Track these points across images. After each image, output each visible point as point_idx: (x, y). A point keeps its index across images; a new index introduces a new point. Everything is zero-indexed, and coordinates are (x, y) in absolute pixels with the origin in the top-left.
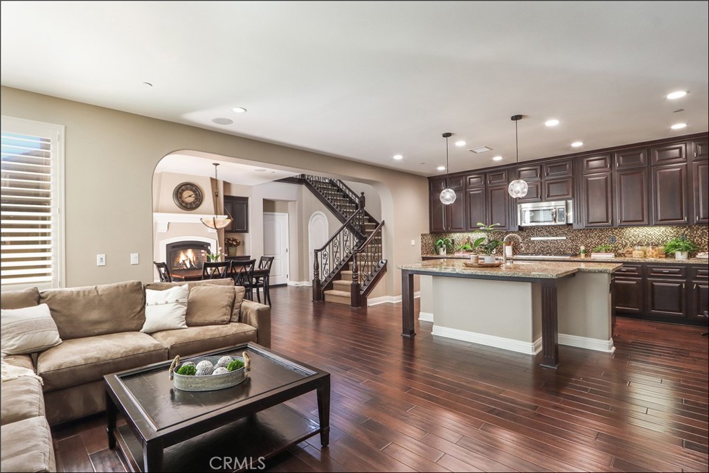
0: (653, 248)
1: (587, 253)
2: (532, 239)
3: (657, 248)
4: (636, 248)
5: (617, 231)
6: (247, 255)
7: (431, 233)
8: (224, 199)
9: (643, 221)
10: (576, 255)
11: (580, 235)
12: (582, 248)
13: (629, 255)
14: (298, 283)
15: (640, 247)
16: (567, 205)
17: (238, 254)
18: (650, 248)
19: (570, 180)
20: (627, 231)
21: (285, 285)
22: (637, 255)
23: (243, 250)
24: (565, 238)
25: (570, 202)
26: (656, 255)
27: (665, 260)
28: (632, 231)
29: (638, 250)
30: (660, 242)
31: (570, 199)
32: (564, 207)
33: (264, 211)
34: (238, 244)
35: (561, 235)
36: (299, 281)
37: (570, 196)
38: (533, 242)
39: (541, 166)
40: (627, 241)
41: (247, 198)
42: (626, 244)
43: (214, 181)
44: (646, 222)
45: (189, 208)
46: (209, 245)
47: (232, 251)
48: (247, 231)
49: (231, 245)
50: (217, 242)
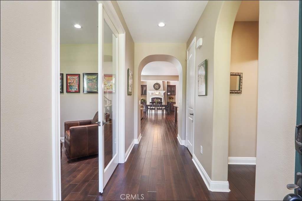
8: (167, 86)
17: (173, 101)
41: (175, 86)
43: (163, 82)
45: (157, 89)
46: (162, 98)
47: (171, 100)
48: (175, 95)
49: (171, 99)
50: (164, 98)
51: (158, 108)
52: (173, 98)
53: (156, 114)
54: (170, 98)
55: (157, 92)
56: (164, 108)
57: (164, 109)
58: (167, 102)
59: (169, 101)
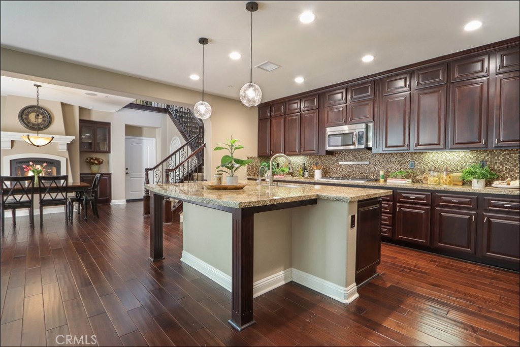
0: (447, 175)
1: (386, 177)
2: (341, 163)
3: (451, 174)
4: (432, 173)
5: (416, 156)
6: (110, 172)
7: (259, 156)
9: (439, 144)
10: (377, 180)
11: (382, 160)
12: (382, 173)
13: (426, 182)
15: (436, 174)
16: (367, 128)
18: (444, 175)
19: (372, 102)
20: (427, 156)
22: (432, 182)
23: (108, 169)
24: (368, 163)
25: (371, 125)
26: (450, 183)
27: (459, 188)
28: (431, 156)
29: (434, 176)
30: (459, 168)
31: (371, 122)
32: (364, 130)
33: (126, 135)
35: (365, 160)
37: (371, 119)
38: (341, 166)
39: (347, 89)
40: (426, 167)
41: (110, 123)
42: (425, 169)
44: (442, 146)
45: (37, 128)
46: (59, 162)
47: (95, 169)
48: (109, 152)
49: (93, 163)
50: (67, 159)
51: (47, 197)
52: (100, 163)
53: (37, 220)
54: (90, 163)
55: (40, 140)
56: (72, 195)
57: (73, 200)
58: (81, 174)
59: (87, 171)
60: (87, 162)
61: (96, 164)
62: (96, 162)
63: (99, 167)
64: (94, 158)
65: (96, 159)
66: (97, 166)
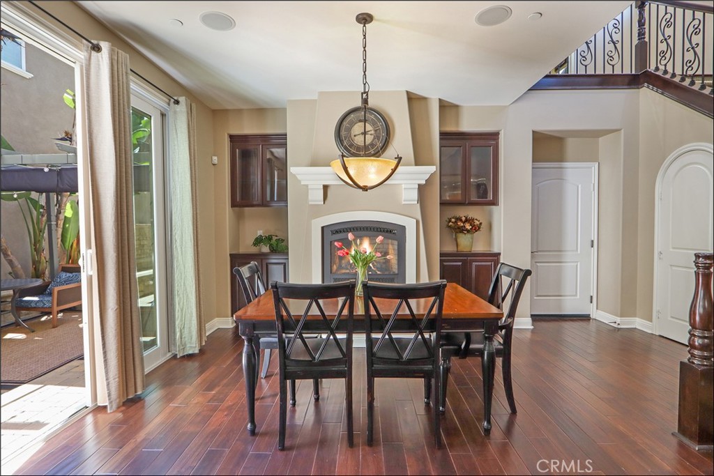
6: (496, 250)
8: (441, 139)
14: (618, 320)
17: (479, 248)
21: (586, 318)
23: (490, 241)
33: (533, 162)
34: (476, 228)
36: (622, 316)
41: (494, 136)
43: (414, 100)
45: (363, 155)
46: (403, 228)
47: (465, 242)
48: (494, 202)
49: (462, 230)
50: (417, 222)
54: (456, 228)
58: (442, 255)
59: (450, 248)
60: (450, 227)
61: (468, 231)
62: (468, 227)
63: (472, 238)
64: (464, 219)
65: (467, 220)
66: (469, 236)
